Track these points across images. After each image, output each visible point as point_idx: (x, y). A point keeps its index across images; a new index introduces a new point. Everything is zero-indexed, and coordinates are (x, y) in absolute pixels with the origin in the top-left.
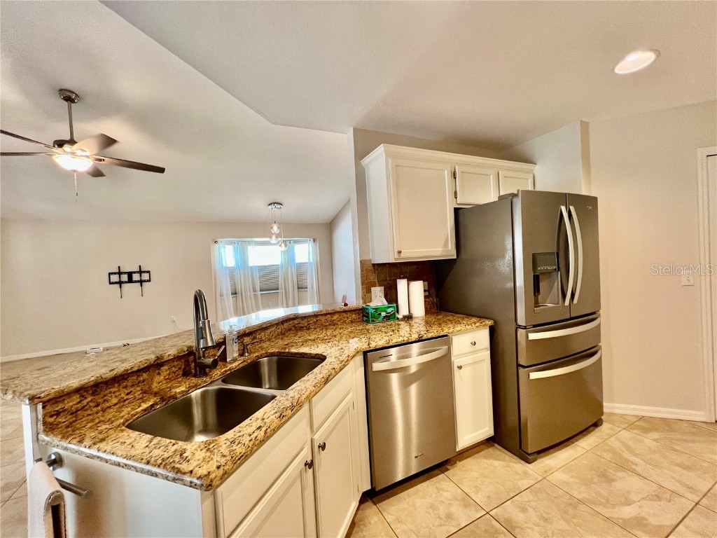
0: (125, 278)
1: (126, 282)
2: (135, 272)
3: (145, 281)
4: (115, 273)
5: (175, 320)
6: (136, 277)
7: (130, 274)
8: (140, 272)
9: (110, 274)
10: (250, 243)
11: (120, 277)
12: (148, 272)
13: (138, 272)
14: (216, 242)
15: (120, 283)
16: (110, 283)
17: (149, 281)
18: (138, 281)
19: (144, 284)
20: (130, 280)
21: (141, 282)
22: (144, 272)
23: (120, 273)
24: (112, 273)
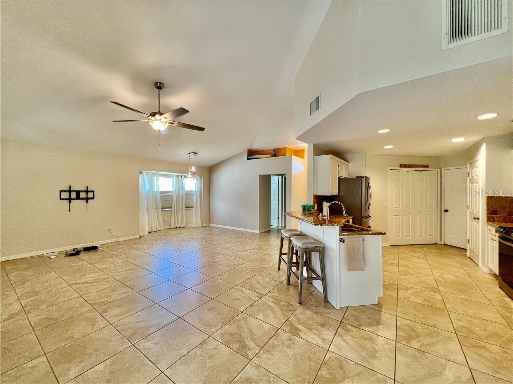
0: (73, 195)
1: (74, 199)
2: (82, 192)
3: (89, 199)
4: (65, 192)
5: (111, 229)
6: (82, 195)
7: (78, 193)
8: (87, 192)
9: (61, 192)
10: (156, 175)
11: (70, 195)
12: (93, 192)
13: (84, 192)
14: (141, 173)
15: (70, 199)
16: (61, 199)
17: (93, 199)
18: (84, 199)
19: (89, 201)
20: (78, 198)
21: (87, 199)
22: (90, 192)
23: (70, 192)
24: (63, 191)
